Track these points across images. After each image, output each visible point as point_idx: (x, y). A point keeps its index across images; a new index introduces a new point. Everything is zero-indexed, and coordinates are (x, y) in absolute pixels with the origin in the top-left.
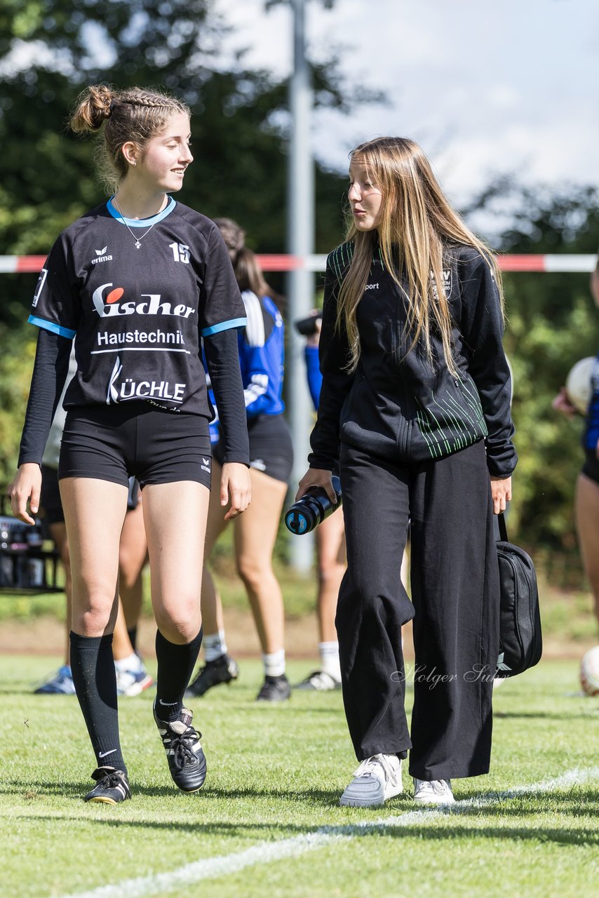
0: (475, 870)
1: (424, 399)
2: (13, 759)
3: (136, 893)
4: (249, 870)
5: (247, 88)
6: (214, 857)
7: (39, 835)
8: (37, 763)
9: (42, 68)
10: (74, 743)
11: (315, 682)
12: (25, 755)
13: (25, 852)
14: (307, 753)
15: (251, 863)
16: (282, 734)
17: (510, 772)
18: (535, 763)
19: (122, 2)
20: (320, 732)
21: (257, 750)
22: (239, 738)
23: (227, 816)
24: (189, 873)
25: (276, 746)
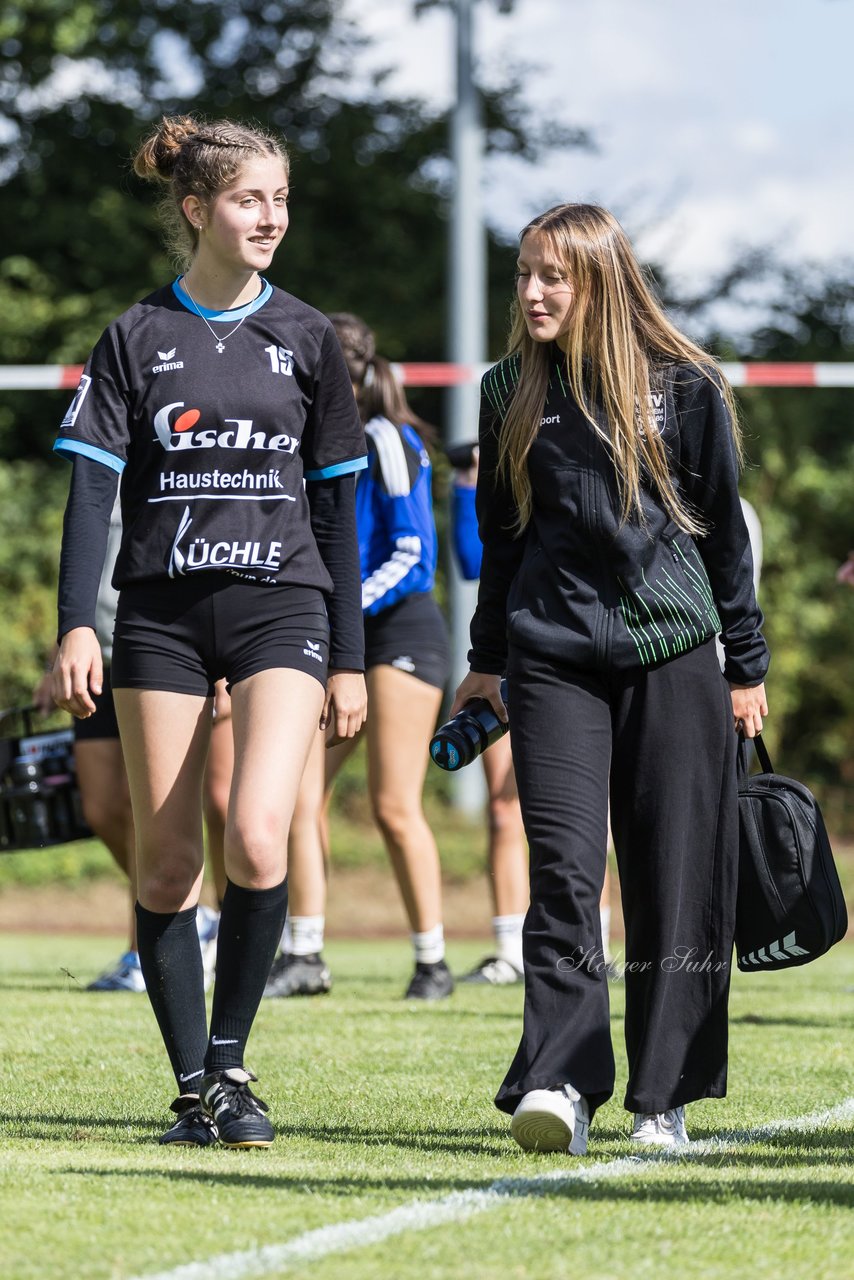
0: (717, 1239)
1: (632, 580)
2: (57, 1084)
3: (233, 1274)
4: (394, 1241)
5: (390, 125)
6: (344, 1222)
7: (94, 1192)
8: (91, 1089)
9: (97, 97)
10: (144, 1060)
11: (488, 972)
12: (74, 1077)
13: (74, 1215)
14: (478, 1072)
15: (398, 1230)
16: (441, 1046)
17: (766, 1099)
18: (802, 1086)
19: (211, 4)
20: (496, 1042)
21: (407, 1070)
22: (380, 1052)
23: (363, 1163)
24: (308, 1245)
25: (432, 1063)
